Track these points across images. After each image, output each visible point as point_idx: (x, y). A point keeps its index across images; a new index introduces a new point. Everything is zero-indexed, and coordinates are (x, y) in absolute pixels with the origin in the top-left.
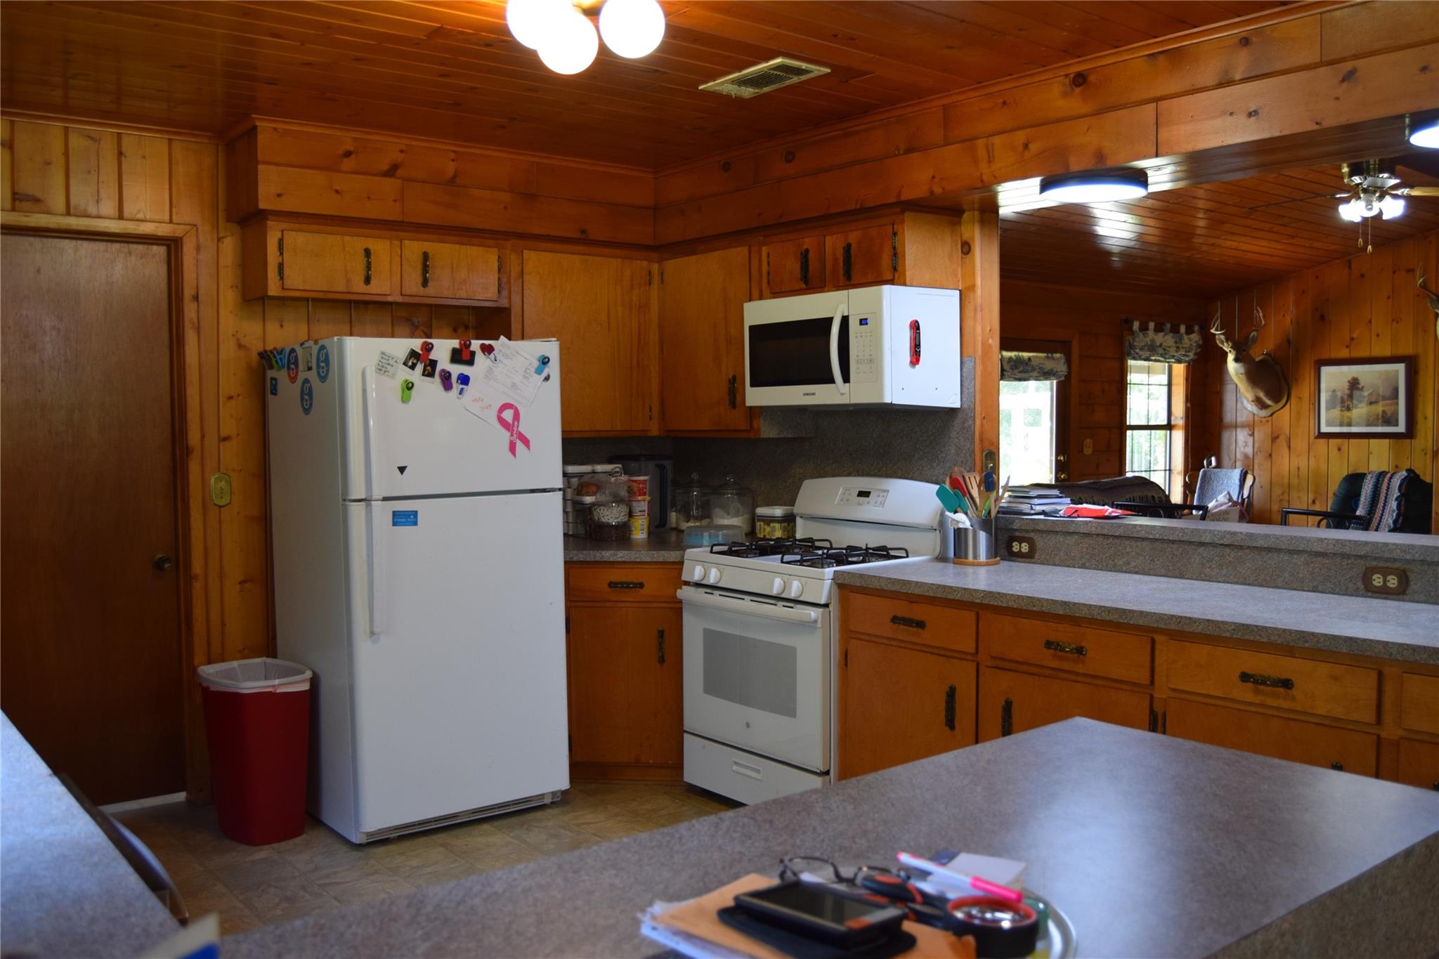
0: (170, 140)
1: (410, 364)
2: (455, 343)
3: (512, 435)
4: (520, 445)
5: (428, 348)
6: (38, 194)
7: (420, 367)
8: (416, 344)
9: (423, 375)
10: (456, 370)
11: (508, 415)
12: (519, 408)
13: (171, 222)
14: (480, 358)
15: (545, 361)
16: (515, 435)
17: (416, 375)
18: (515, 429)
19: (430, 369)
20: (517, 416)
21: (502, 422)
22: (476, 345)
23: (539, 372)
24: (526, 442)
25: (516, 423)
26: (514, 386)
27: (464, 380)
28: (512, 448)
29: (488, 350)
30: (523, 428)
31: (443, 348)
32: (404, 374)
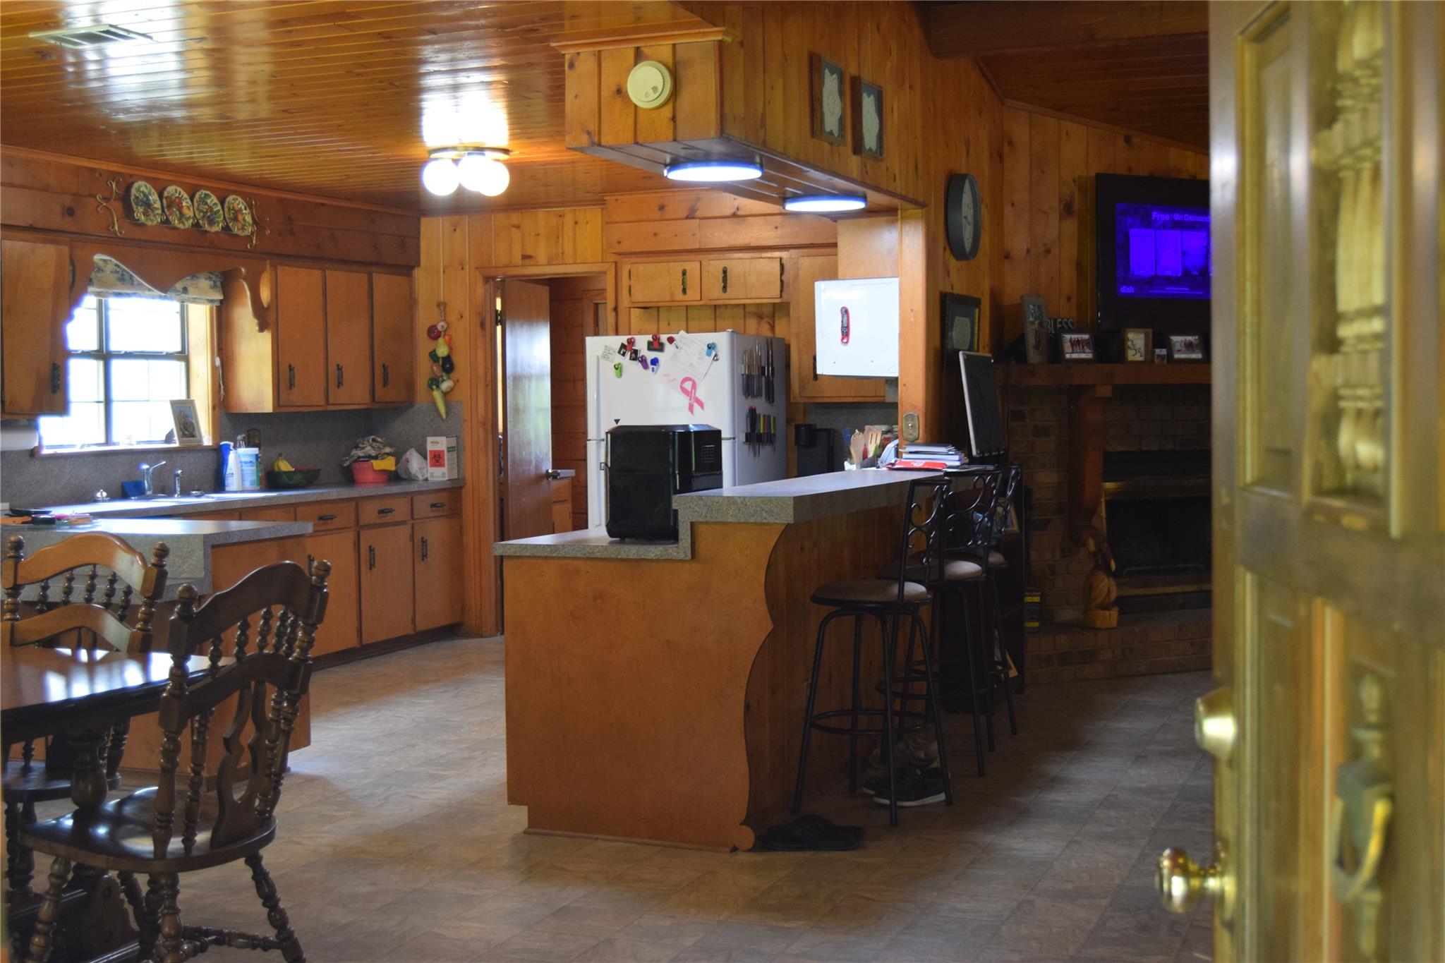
0: (602, 209)
1: (622, 352)
2: (649, 338)
3: (690, 399)
4: (696, 407)
5: (631, 342)
6: (533, 255)
7: (628, 354)
8: (623, 339)
9: (630, 359)
10: (650, 355)
11: (688, 385)
12: (696, 381)
13: (603, 262)
14: (668, 346)
15: (711, 347)
16: (693, 399)
17: (626, 361)
18: (693, 395)
19: (635, 356)
20: (694, 386)
21: (684, 390)
22: (664, 338)
23: (709, 354)
24: (701, 404)
25: (693, 391)
26: (691, 365)
27: (655, 362)
28: (691, 409)
29: (671, 340)
30: (700, 394)
31: (642, 342)
32: (618, 359)
